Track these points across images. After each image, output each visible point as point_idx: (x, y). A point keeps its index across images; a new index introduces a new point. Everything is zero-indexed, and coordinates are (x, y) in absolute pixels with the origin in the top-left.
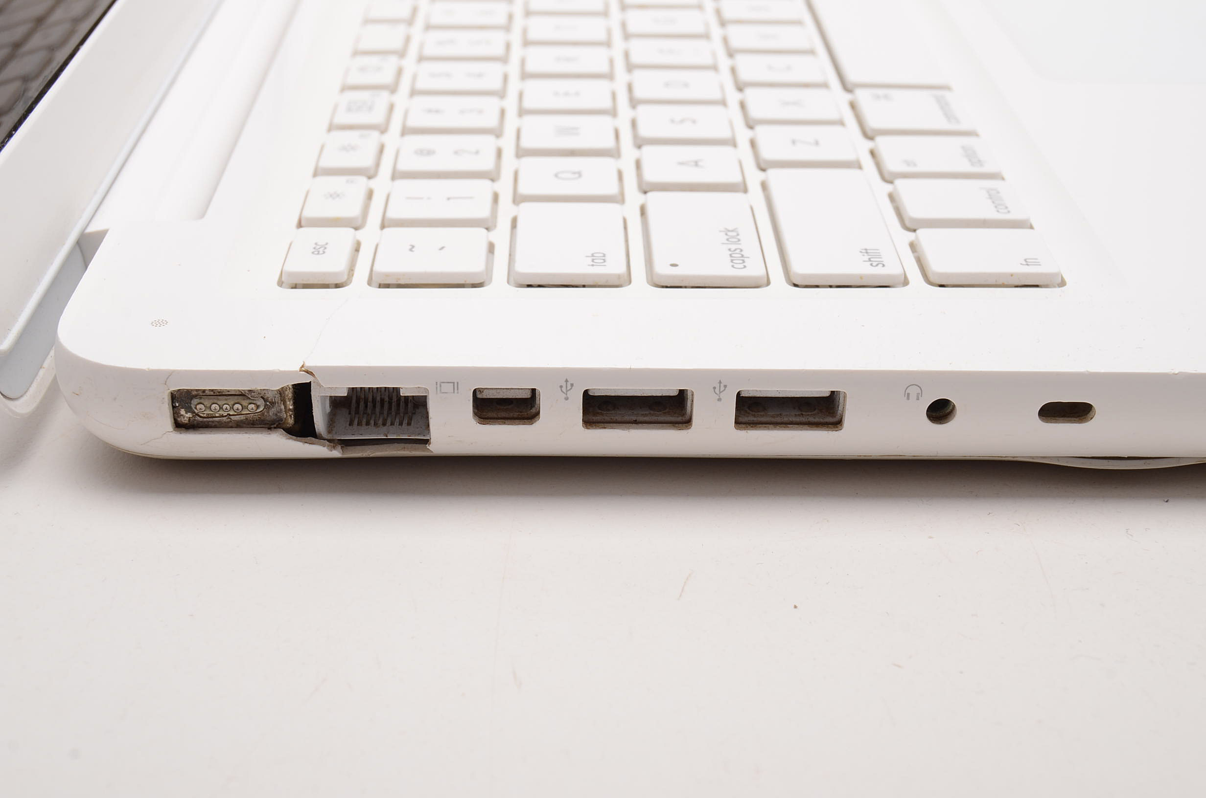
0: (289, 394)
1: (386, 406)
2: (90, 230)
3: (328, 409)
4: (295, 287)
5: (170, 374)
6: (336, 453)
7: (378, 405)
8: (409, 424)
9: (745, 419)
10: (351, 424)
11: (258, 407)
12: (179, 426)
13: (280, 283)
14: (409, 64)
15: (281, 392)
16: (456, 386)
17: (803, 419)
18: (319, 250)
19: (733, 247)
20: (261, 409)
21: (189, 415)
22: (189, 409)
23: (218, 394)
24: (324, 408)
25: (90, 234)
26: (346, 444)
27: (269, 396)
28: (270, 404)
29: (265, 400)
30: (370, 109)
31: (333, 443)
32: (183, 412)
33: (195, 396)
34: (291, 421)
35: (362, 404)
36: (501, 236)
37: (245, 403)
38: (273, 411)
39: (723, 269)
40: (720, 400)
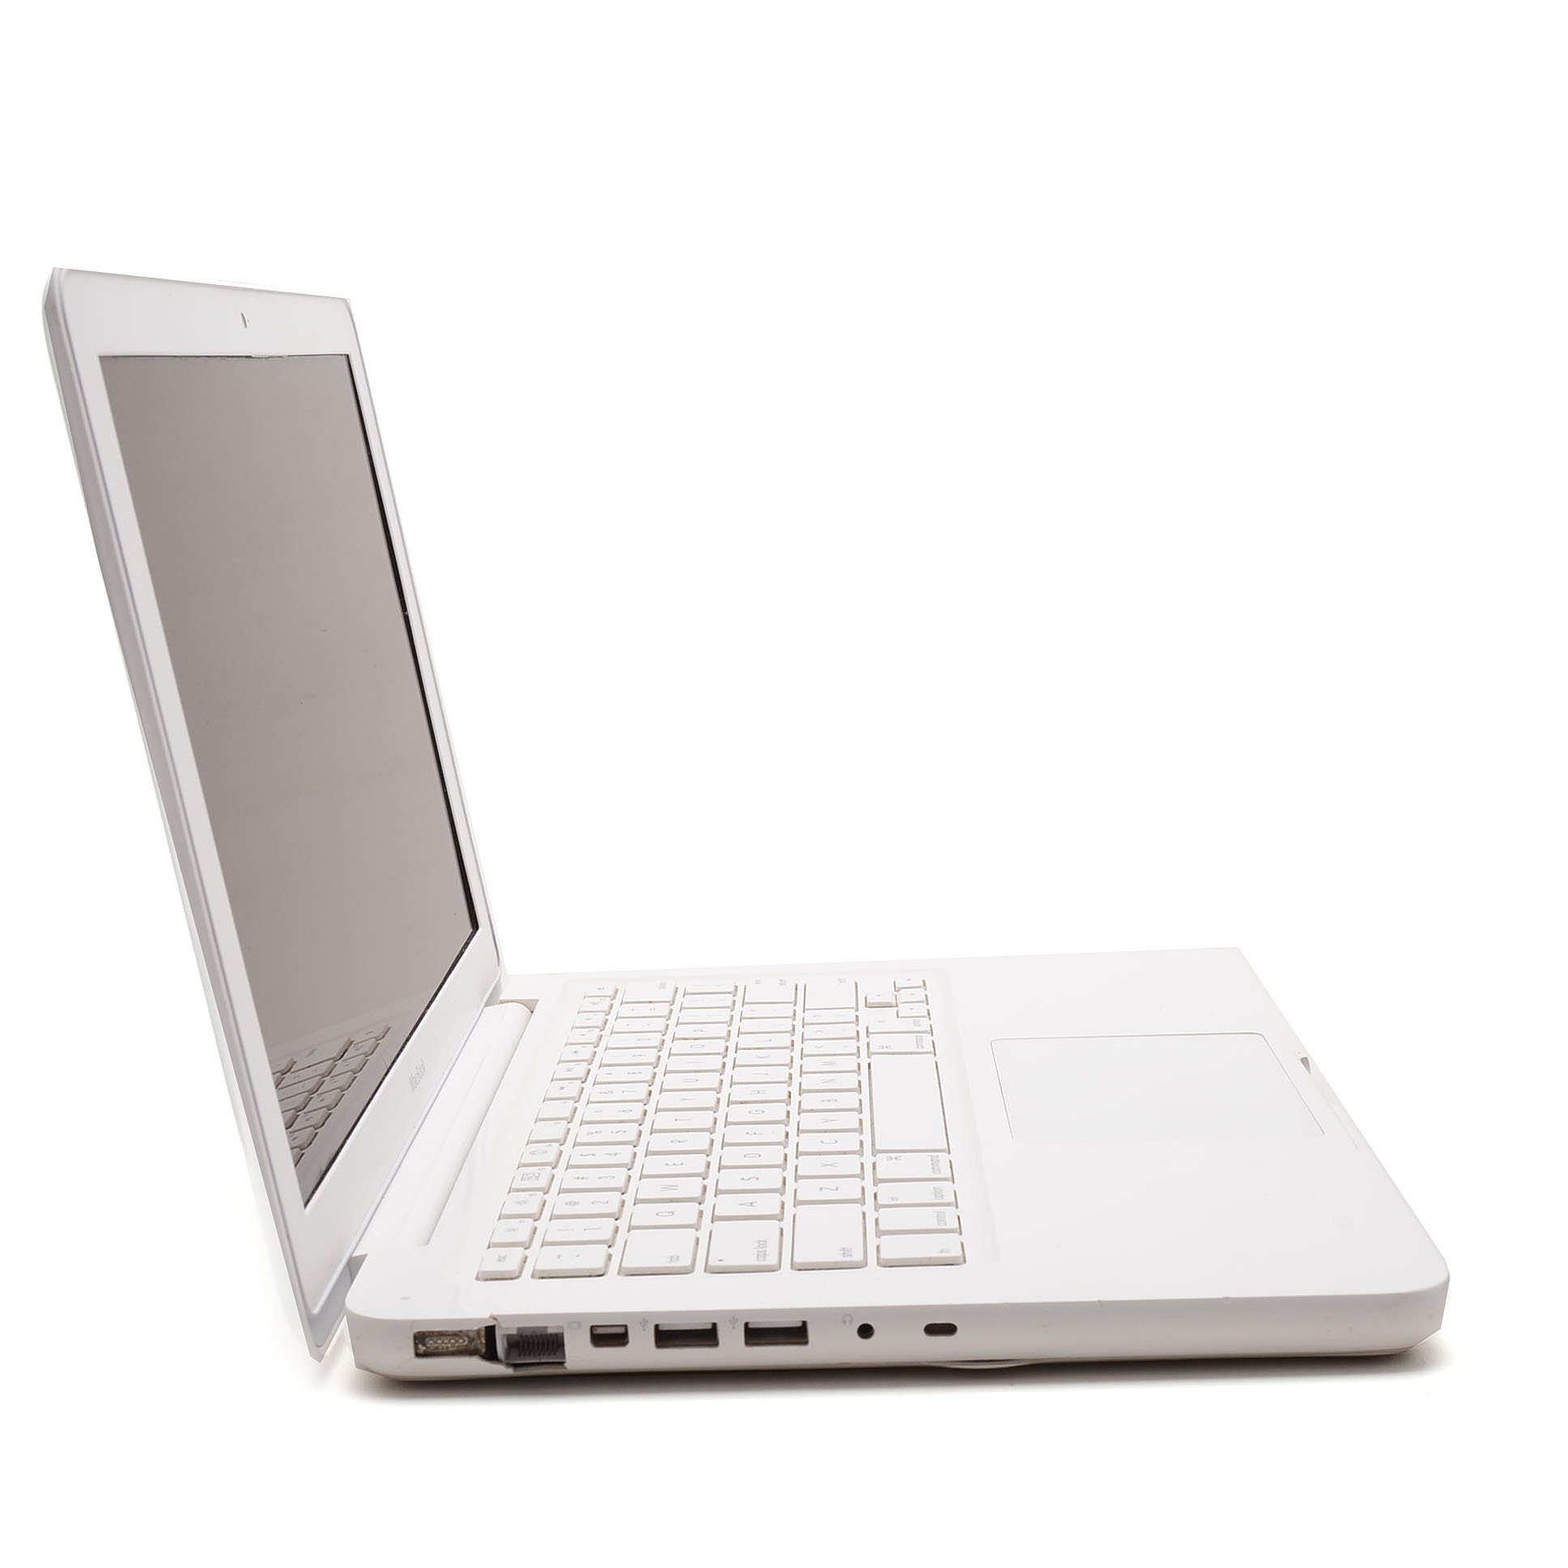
0: (483, 1333)
1: (541, 1347)
2: (354, 1255)
3: (506, 1345)
4: (487, 1280)
5: (413, 1322)
6: (510, 1371)
7: (536, 1346)
8: (555, 1354)
9: (750, 1342)
10: (520, 1355)
11: (464, 1341)
12: (418, 1355)
13: (477, 1279)
14: (567, 1148)
15: (478, 1332)
16: (579, 1324)
17: (786, 1341)
18: (501, 1259)
19: (760, 1250)
20: (466, 1343)
21: (424, 1348)
22: (424, 1345)
23: (441, 1334)
24: (503, 1344)
25: (356, 1257)
26: (516, 1366)
27: (471, 1334)
28: (471, 1340)
29: (468, 1337)
30: (537, 1178)
31: (509, 1365)
32: (420, 1346)
33: (427, 1337)
34: (483, 1350)
35: (526, 1345)
36: (616, 1251)
37: (457, 1339)
38: (473, 1344)
39: (752, 1261)
40: (734, 1328)
